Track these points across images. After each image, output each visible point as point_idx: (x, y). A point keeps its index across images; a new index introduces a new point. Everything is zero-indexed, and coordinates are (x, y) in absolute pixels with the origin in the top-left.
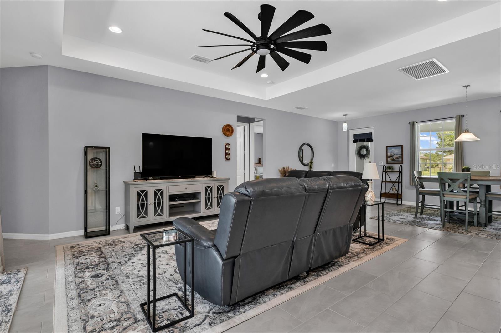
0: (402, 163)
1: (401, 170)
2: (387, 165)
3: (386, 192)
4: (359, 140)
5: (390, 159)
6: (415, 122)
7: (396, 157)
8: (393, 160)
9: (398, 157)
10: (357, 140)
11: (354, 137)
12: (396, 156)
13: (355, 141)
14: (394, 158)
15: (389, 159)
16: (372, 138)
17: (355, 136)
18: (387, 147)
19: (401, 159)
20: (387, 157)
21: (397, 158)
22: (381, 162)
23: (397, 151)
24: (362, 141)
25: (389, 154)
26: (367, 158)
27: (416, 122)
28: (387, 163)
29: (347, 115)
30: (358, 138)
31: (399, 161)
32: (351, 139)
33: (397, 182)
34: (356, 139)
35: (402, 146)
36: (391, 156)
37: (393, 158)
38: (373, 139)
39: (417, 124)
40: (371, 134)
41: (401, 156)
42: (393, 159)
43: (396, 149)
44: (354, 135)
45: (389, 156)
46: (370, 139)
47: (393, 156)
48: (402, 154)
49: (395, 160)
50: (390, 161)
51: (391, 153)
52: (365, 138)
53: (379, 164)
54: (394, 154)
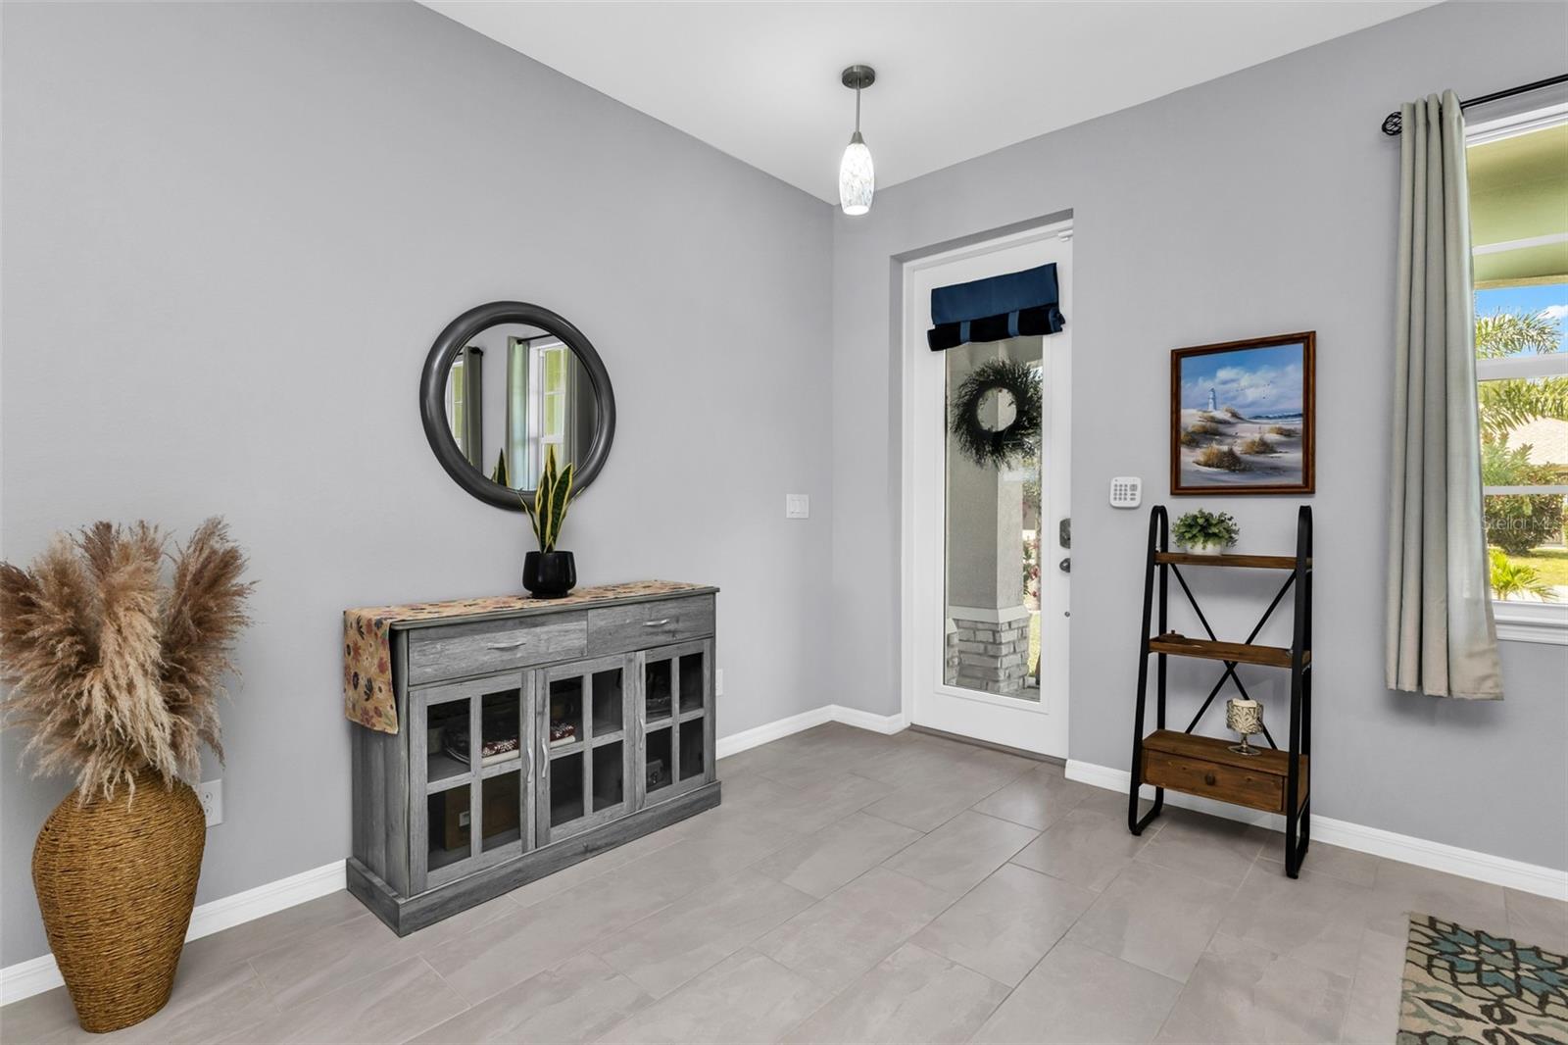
0: (1308, 487)
2: (1180, 509)
3: (1170, 727)
4: (965, 331)
5: (1199, 454)
6: (1454, 110)
7: (1256, 437)
8: (1230, 462)
9: (1272, 437)
10: (957, 325)
11: (936, 313)
12: (1248, 434)
13: (942, 338)
14: (1238, 450)
15: (1190, 457)
16: (1056, 305)
17: (942, 298)
18: (1178, 356)
19: (1294, 457)
20: (1178, 439)
21: (1265, 447)
22: (1129, 481)
24: (989, 330)
25: (1191, 418)
26: (1020, 455)
28: (1178, 489)
30: (965, 315)
31: (1276, 470)
32: (920, 321)
34: (952, 318)
35: (1307, 340)
36: (1211, 431)
37: (1225, 448)
38: (1065, 309)
40: (1046, 276)
41: (1297, 425)
42: (1231, 453)
44: (933, 291)
45: (1190, 429)
46: (1043, 318)
47: (1222, 428)
48: (1308, 414)
49: (1247, 462)
50: (1198, 471)
51: (1211, 406)
52: (1012, 307)
53: (1112, 496)
54: (1234, 415)
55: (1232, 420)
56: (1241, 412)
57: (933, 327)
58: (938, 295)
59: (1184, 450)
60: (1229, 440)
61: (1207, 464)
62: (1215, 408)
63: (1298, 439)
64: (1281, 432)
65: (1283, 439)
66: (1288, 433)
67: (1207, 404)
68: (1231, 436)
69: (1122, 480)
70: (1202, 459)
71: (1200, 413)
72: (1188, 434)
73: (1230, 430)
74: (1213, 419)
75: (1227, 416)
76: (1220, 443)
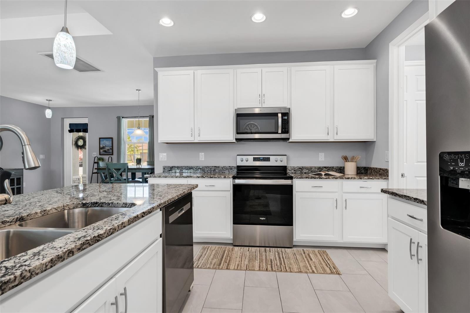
0: (112, 154)
2: (99, 156)
4: (75, 130)
6: (121, 118)
7: (107, 149)
8: (105, 151)
9: (109, 149)
10: (73, 130)
11: (70, 127)
12: (107, 148)
13: (70, 131)
15: (101, 151)
16: (87, 129)
18: (100, 138)
19: (111, 151)
20: (100, 148)
21: (108, 150)
23: (108, 143)
24: (78, 131)
25: (101, 146)
26: (83, 149)
27: (123, 118)
28: (100, 154)
29: (51, 101)
30: (75, 128)
31: (110, 152)
32: (67, 128)
34: (73, 128)
35: (112, 138)
36: (103, 148)
38: (89, 129)
39: (123, 119)
41: (111, 147)
43: (107, 141)
46: (85, 130)
48: (112, 146)
49: (107, 152)
52: (81, 128)
53: (93, 155)
56: (106, 146)
57: (70, 129)
58: (70, 124)
59: (101, 150)
60: (105, 149)
61: (103, 151)
63: (112, 149)
64: (110, 148)
67: (103, 144)
69: (94, 153)
74: (103, 146)
75: (105, 146)
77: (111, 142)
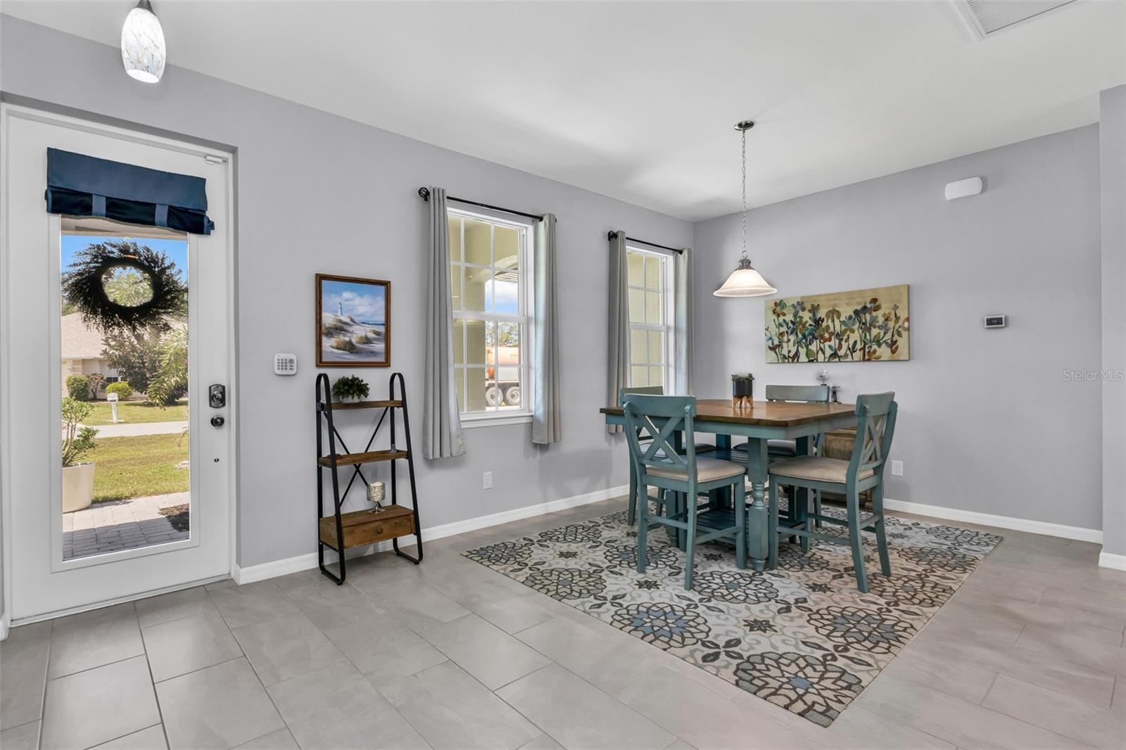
0: (386, 364)
1: (398, 397)
2: (333, 375)
4: (99, 204)
5: (333, 341)
6: (445, 198)
7: (363, 334)
8: (350, 347)
9: (371, 335)
11: (54, 173)
12: (357, 334)
13: (62, 203)
14: (354, 341)
15: (328, 343)
16: (204, 212)
18: (320, 278)
19: (380, 347)
20: (321, 331)
21: (367, 341)
22: (288, 356)
23: (363, 307)
24: (129, 212)
25: (328, 319)
28: (320, 363)
30: (98, 189)
31: (373, 353)
33: (382, 455)
34: (78, 187)
35: (386, 284)
36: (339, 329)
37: (347, 339)
41: (382, 329)
42: (350, 343)
43: (360, 294)
45: (328, 325)
47: (345, 327)
48: (387, 324)
49: (359, 348)
50: (332, 352)
51: (339, 314)
52: (159, 200)
53: (276, 367)
54: (352, 320)
55: (351, 323)
56: (356, 319)
59: (324, 339)
60: (349, 335)
61: (337, 348)
62: (342, 315)
63: (382, 337)
64: (375, 332)
65: (376, 336)
66: (377, 333)
67: (337, 312)
68: (350, 332)
69: (284, 356)
70: (335, 345)
71: (334, 317)
72: (327, 328)
73: (349, 329)
74: (340, 321)
75: (348, 320)
76: (345, 336)
77: (382, 303)
